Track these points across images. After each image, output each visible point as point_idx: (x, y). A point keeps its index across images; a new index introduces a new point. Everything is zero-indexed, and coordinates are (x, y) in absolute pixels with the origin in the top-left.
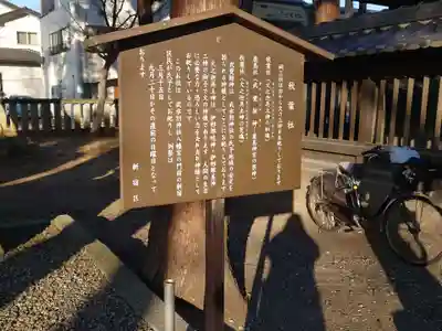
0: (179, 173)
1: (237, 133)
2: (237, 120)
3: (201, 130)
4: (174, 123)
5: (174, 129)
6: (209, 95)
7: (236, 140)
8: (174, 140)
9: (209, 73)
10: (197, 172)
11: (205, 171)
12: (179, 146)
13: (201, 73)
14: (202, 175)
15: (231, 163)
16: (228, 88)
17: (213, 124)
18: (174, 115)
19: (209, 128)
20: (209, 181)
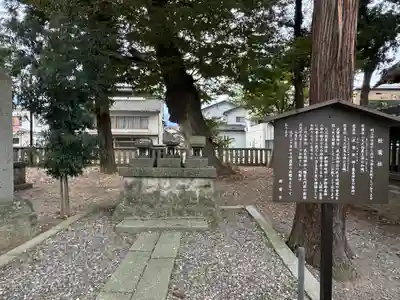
0: (305, 187)
1: (341, 167)
2: (341, 160)
3: (319, 164)
4: (303, 160)
5: (302, 163)
6: (324, 145)
7: (340, 170)
8: (302, 168)
9: (324, 135)
10: (316, 187)
11: (321, 187)
12: (305, 172)
13: (319, 134)
14: (318, 189)
15: (337, 184)
16: (336, 142)
17: (326, 161)
18: (303, 156)
19: (323, 164)
20: (323, 193)
